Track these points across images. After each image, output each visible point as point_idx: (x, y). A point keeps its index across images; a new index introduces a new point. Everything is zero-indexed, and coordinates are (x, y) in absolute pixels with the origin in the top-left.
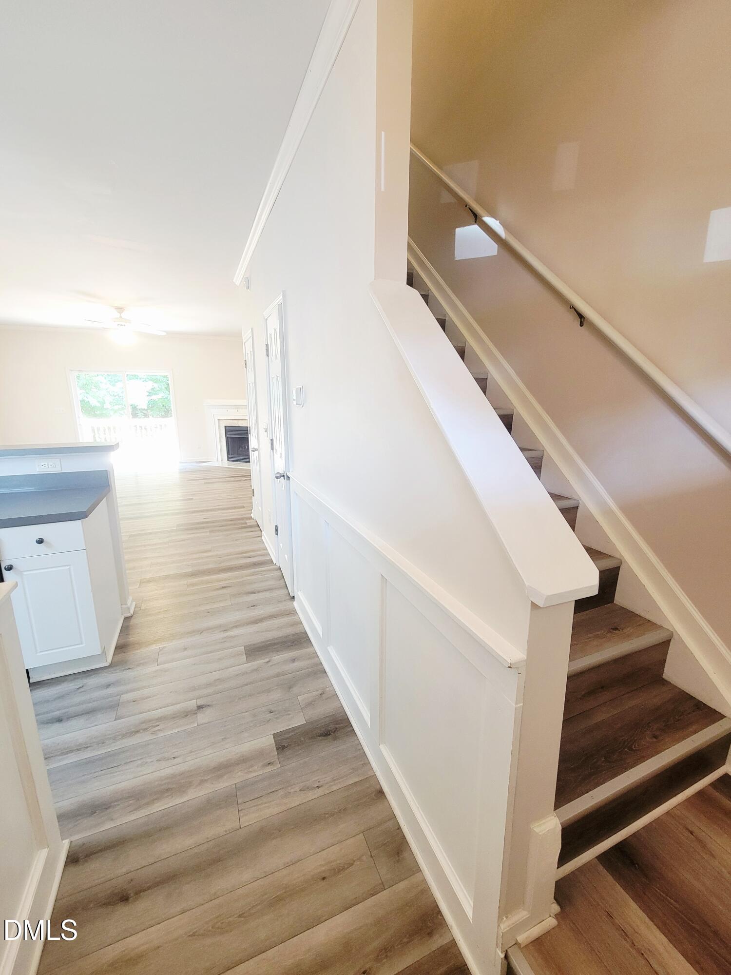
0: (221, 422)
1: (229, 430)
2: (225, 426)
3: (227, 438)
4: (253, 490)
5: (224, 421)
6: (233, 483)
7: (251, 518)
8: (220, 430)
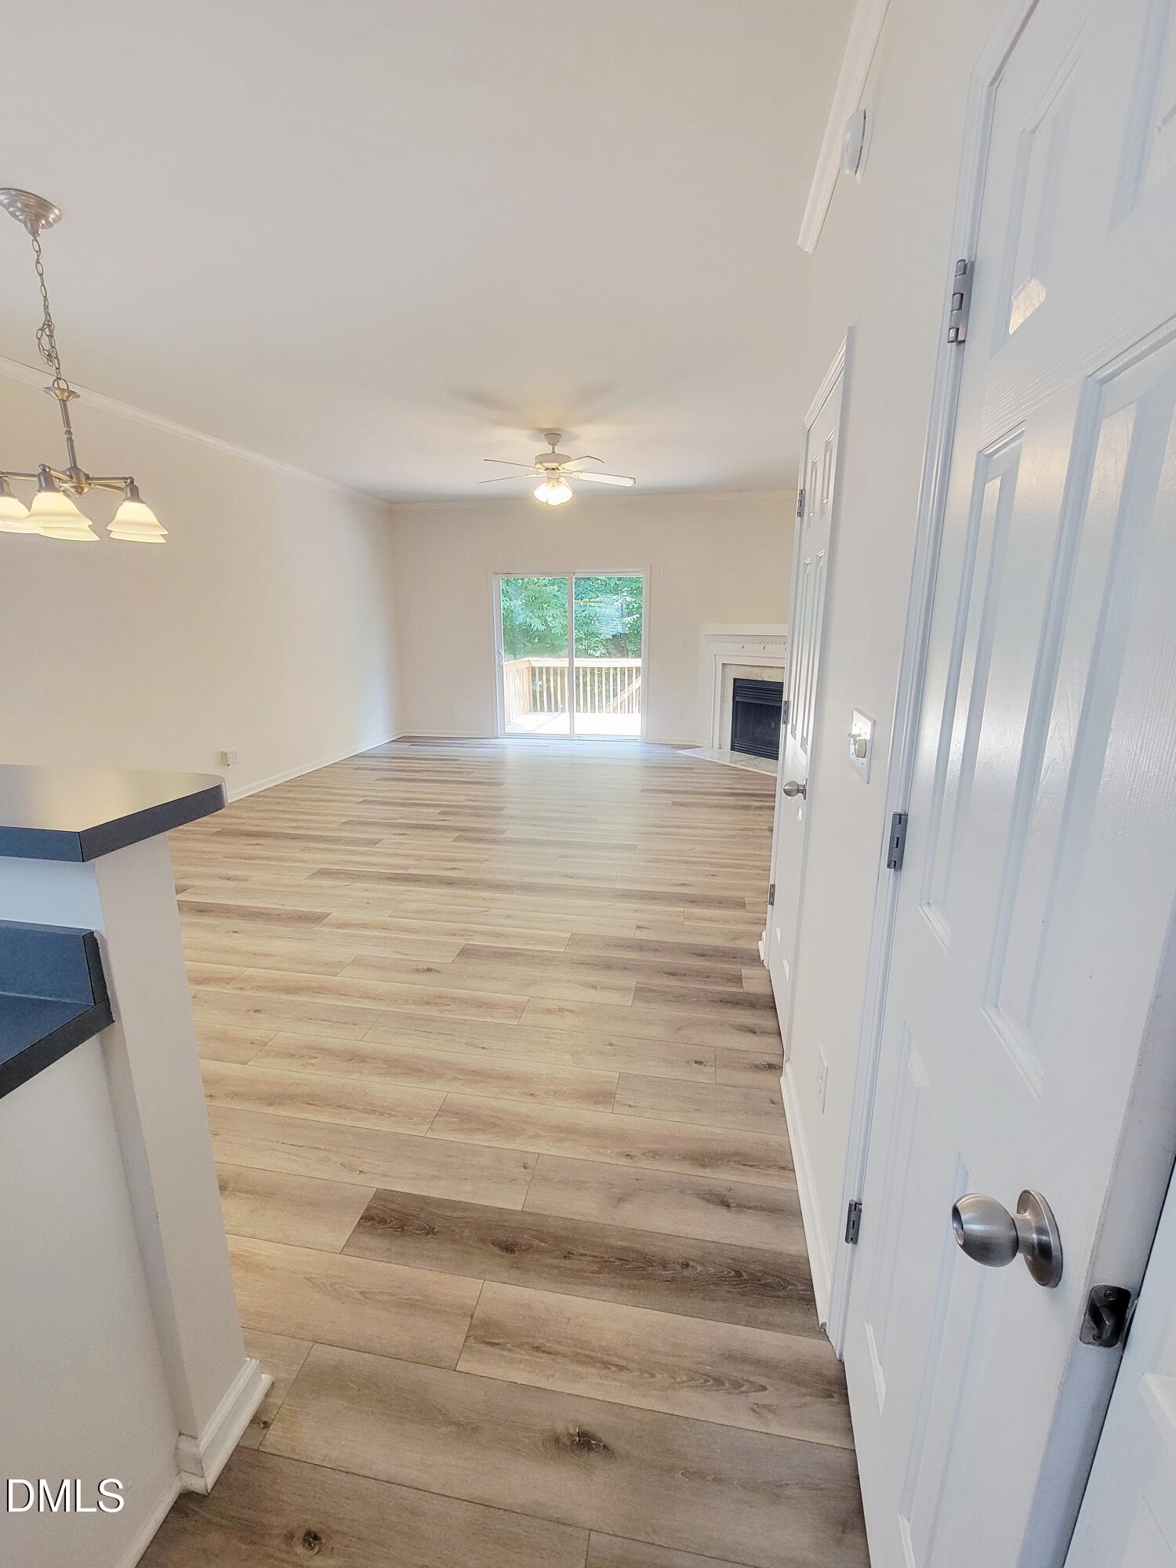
0: (728, 670)
1: (742, 687)
2: (735, 679)
3: (736, 704)
4: (773, 886)
5: (734, 666)
6: (730, 811)
7: (755, 960)
8: (723, 686)
